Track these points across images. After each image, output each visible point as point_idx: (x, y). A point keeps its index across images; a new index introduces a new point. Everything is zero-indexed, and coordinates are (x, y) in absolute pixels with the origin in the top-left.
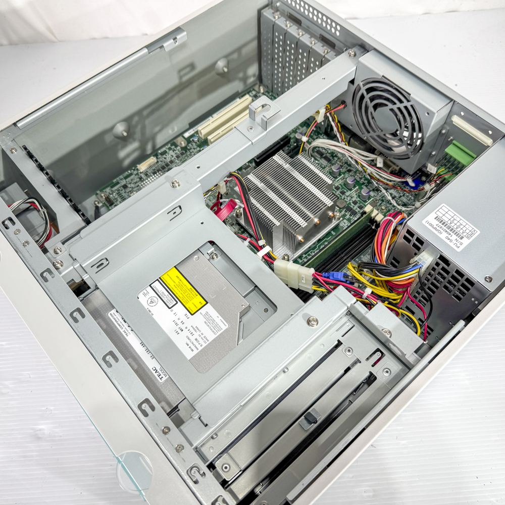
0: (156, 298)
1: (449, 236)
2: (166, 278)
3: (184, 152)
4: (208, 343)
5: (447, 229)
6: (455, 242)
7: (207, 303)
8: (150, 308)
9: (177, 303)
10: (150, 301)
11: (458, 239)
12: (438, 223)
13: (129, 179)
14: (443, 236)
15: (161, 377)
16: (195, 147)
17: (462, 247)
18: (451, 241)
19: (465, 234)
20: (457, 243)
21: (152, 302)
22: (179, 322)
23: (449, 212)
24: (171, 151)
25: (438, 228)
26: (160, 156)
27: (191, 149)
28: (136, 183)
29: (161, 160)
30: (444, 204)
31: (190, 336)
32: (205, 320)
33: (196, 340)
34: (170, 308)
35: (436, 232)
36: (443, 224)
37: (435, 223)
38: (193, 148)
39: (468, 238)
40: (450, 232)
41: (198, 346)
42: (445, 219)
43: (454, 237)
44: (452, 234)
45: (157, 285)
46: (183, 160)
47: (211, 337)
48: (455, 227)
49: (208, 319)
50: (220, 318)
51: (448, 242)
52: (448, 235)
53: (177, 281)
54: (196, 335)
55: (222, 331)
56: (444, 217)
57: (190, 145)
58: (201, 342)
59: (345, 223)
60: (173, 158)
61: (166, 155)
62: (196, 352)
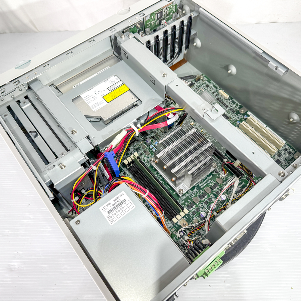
1: (111, 205)
3: (235, 112)
4: (87, 103)
5: (116, 205)
6: (107, 208)
7: (108, 103)
8: (109, 81)
9: (110, 91)
11: (108, 210)
12: (121, 201)
13: (213, 87)
14: (112, 202)
15: (76, 87)
16: (240, 118)
17: (102, 211)
18: (107, 205)
19: (111, 215)
20: (106, 209)
21: (112, 81)
22: (100, 92)
23: (128, 209)
24: (235, 106)
25: (117, 200)
26: (231, 100)
27: (238, 116)
28: (211, 91)
29: (228, 101)
30: (135, 207)
31: (92, 96)
32: (99, 102)
33: (90, 99)
34: (108, 88)
35: (115, 198)
36: (120, 203)
37: (122, 199)
38: (239, 116)
39: (108, 217)
40: (113, 207)
41: (86, 100)
42: (124, 205)
43: (110, 208)
44: (112, 207)
45: (120, 83)
46: (229, 112)
47: (90, 105)
48: (117, 210)
49: (98, 104)
50: (99, 108)
51: (107, 203)
52: (112, 204)
54: (93, 99)
55: (92, 109)
56: (125, 205)
57: (241, 115)
58: (88, 101)
60: (230, 107)
61: (232, 103)
62: (84, 99)
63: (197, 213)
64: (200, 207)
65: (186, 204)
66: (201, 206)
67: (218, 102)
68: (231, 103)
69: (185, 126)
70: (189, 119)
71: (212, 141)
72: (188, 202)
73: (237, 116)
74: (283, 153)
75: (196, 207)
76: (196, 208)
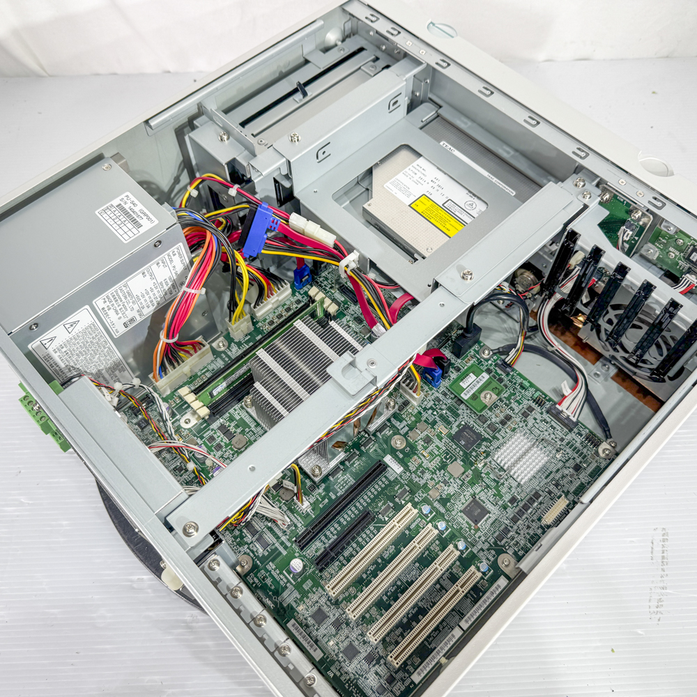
0: (468, 208)
1: (132, 207)
2: (460, 227)
3: (498, 542)
4: (403, 172)
5: (132, 214)
7: (410, 206)
8: (472, 199)
9: (443, 205)
10: (474, 206)
11: (123, 205)
12: (139, 221)
13: (577, 483)
14: (139, 207)
16: (481, 554)
17: (123, 196)
18: (132, 202)
19: (114, 209)
20: (127, 201)
21: (471, 205)
22: (437, 188)
23: (122, 233)
24: (522, 543)
25: (142, 215)
27: (488, 550)
28: (563, 477)
29: (534, 524)
30: (125, 242)
31: (422, 176)
32: (409, 190)
33: (416, 174)
34: (449, 200)
35: (146, 211)
36: (135, 220)
37: (144, 222)
38: (486, 552)
39: (111, 206)
40: (129, 211)
41: (412, 168)
42: (130, 225)
43: (127, 206)
44: (128, 209)
45: (468, 220)
46: (496, 524)
47: (400, 176)
48: (121, 217)
49: (406, 191)
50: (393, 193)
51: (136, 202)
52: (134, 208)
53: (448, 226)
54: (416, 178)
55: (390, 181)
56: (131, 227)
57: (492, 559)
58: (410, 173)
59: (239, 414)
60: (515, 527)
61: (528, 533)
62: (415, 164)
63: (212, 446)
64: (226, 451)
65: (233, 424)
66: (227, 453)
67: (528, 497)
68: (531, 532)
69: (434, 415)
70: (457, 423)
71: (399, 478)
72: (237, 426)
73: (486, 546)
74: (379, 670)
75: (225, 443)
76: (223, 444)
